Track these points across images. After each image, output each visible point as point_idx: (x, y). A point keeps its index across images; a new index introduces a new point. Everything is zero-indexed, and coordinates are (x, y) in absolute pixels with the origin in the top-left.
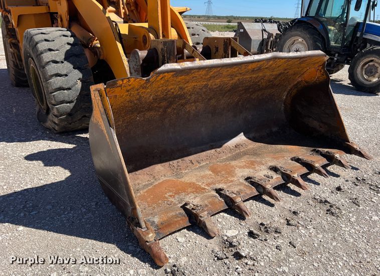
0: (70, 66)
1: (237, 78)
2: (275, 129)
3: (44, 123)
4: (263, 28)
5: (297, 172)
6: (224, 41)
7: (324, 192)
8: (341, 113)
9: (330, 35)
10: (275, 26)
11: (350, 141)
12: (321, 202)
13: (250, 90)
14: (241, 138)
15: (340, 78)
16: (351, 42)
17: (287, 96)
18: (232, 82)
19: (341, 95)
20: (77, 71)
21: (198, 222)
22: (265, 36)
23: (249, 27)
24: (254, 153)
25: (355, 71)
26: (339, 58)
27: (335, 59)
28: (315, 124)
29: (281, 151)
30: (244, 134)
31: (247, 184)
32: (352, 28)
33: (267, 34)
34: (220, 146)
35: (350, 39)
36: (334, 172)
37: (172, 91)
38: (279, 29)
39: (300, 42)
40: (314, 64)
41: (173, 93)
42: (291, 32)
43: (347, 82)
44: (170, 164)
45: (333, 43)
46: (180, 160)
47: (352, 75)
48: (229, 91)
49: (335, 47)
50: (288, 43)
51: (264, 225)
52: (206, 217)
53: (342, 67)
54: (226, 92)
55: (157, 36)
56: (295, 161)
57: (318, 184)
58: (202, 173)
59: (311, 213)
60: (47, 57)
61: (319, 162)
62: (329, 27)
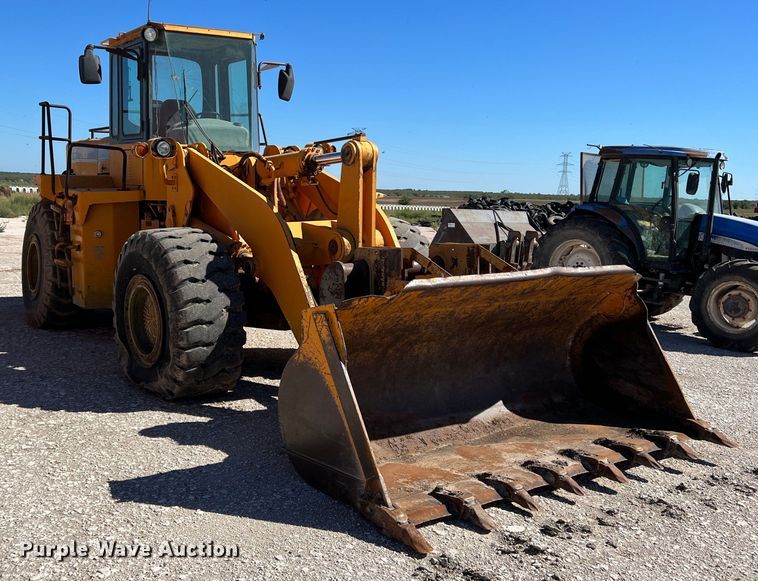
0: (215, 287)
1: (497, 304)
2: (558, 399)
3: (147, 382)
4: (498, 220)
5: (608, 458)
6: (469, 250)
7: (655, 491)
8: (680, 384)
9: (643, 238)
10: (523, 217)
11: (695, 415)
12: (652, 502)
13: (514, 326)
14: (499, 409)
15: (676, 322)
16: (689, 251)
17: (574, 341)
18: (489, 309)
19: (681, 354)
20: (223, 296)
21: (462, 511)
22: (504, 237)
23: (465, 217)
24: (529, 434)
25: (703, 307)
26: (667, 281)
27: (660, 283)
28: (630, 389)
29: (575, 432)
30: (505, 404)
31: (526, 471)
32: (687, 224)
33: (507, 232)
34: (467, 421)
35: (686, 245)
36: (671, 467)
37: (405, 319)
38: (531, 223)
39: (583, 251)
40: (618, 286)
41: (405, 322)
42: (563, 230)
43: (690, 330)
44: (389, 442)
45: (651, 253)
46: (403, 437)
47: (698, 316)
48: (483, 324)
49: (656, 261)
50: (559, 251)
51: (564, 522)
52: (473, 503)
53: (678, 300)
54: (478, 327)
55: (354, 243)
56: (602, 444)
57: (645, 481)
58: (446, 458)
59: (636, 514)
60: (183, 272)
61: (643, 447)
62: (641, 222)
